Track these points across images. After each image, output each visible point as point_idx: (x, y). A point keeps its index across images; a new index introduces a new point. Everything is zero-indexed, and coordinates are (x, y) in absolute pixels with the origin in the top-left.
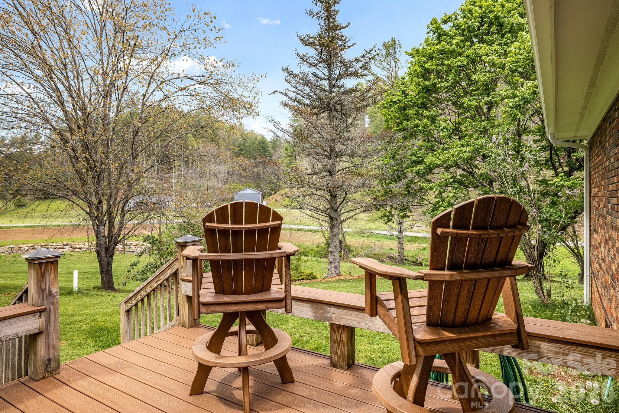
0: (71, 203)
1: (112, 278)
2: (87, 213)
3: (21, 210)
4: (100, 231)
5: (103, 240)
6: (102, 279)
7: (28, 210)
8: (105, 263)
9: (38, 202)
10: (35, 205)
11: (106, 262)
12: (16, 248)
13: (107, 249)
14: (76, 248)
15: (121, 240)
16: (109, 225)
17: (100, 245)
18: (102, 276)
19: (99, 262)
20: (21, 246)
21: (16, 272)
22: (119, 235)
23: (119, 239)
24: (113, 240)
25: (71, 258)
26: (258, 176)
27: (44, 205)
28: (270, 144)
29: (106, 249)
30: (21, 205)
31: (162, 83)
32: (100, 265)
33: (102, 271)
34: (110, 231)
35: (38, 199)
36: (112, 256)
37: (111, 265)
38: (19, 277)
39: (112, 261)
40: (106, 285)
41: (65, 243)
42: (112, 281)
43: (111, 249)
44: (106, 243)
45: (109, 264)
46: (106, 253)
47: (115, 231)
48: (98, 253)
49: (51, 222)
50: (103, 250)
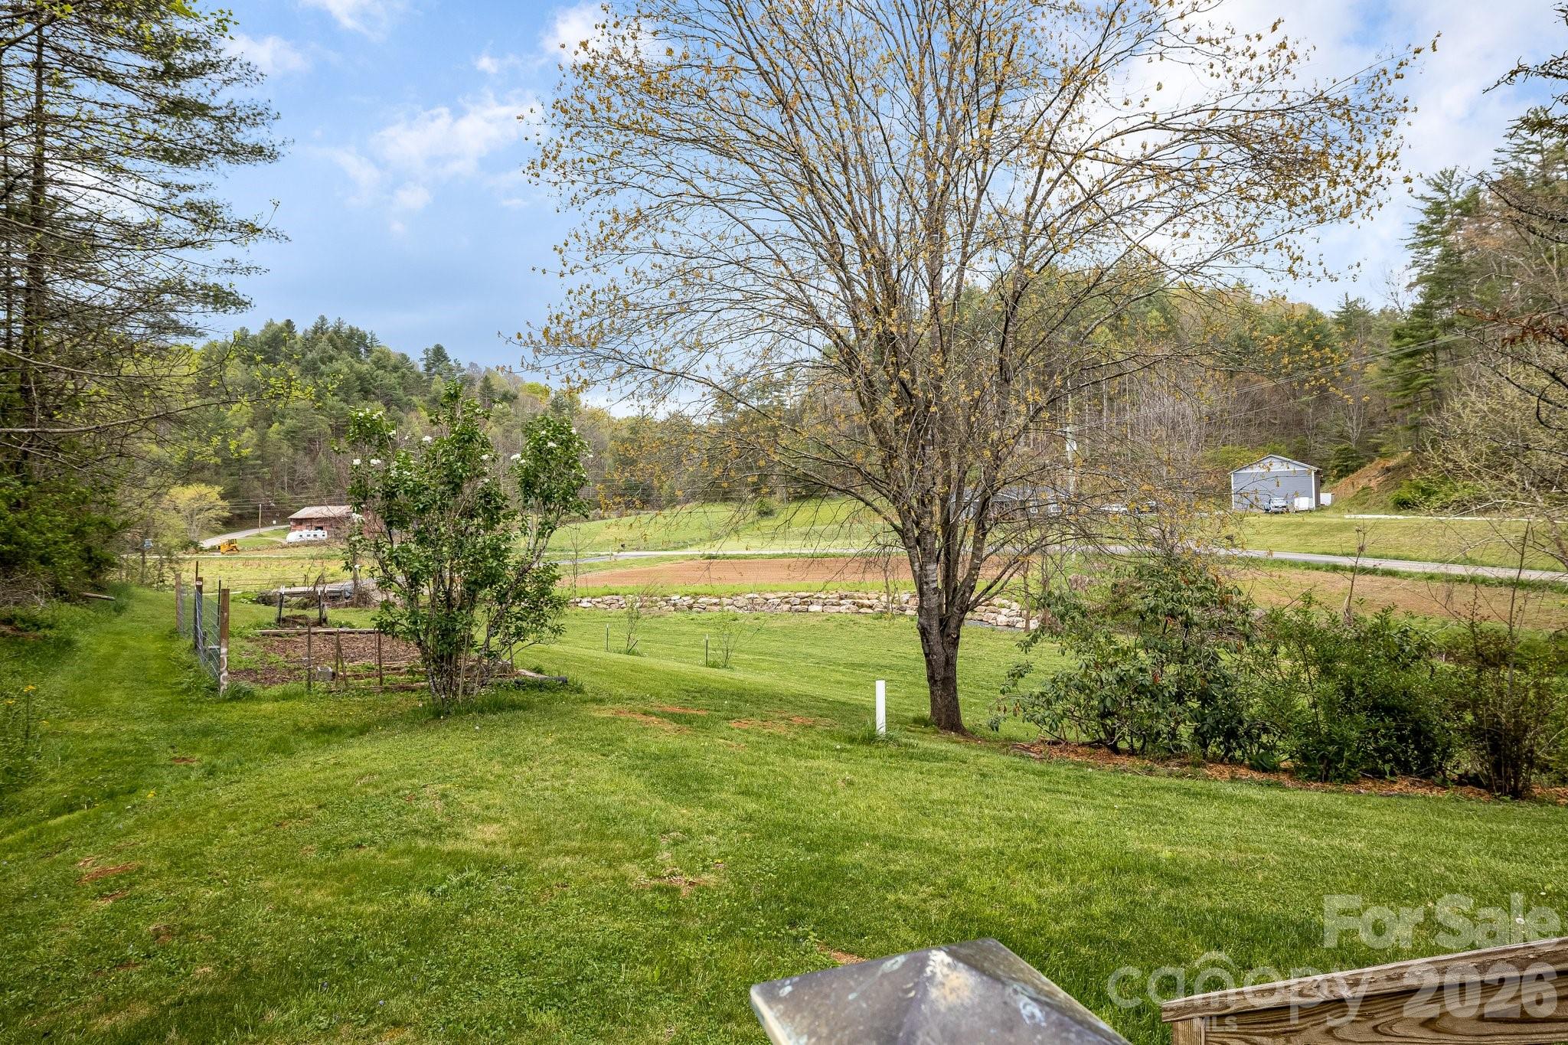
0: (862, 504)
1: (955, 699)
2: (896, 528)
3: (767, 523)
4: (926, 576)
5: (935, 599)
6: (933, 700)
7: (779, 522)
8: (939, 658)
9: (794, 505)
10: (791, 512)
11: (943, 658)
12: (760, 600)
13: (944, 623)
14: (862, 606)
15: (976, 600)
16: (947, 559)
17: (929, 611)
18: (932, 693)
19: (927, 655)
20: (768, 596)
21: (760, 653)
22: (972, 589)
23: (972, 598)
24: (958, 601)
25: (855, 628)
26: (1299, 423)
27: (806, 512)
28: (1334, 329)
29: (941, 621)
30: (766, 513)
31: (1077, 156)
32: (929, 663)
33: (932, 679)
34: (949, 576)
35: (799, 498)
36: (955, 643)
37: (954, 665)
38: (764, 665)
39: (954, 656)
40: (943, 717)
41: (844, 593)
42: (957, 707)
43: (953, 624)
44: (940, 605)
45: (950, 663)
46: (942, 631)
47: (961, 574)
48: (924, 632)
49: (822, 547)
50: (935, 624)
